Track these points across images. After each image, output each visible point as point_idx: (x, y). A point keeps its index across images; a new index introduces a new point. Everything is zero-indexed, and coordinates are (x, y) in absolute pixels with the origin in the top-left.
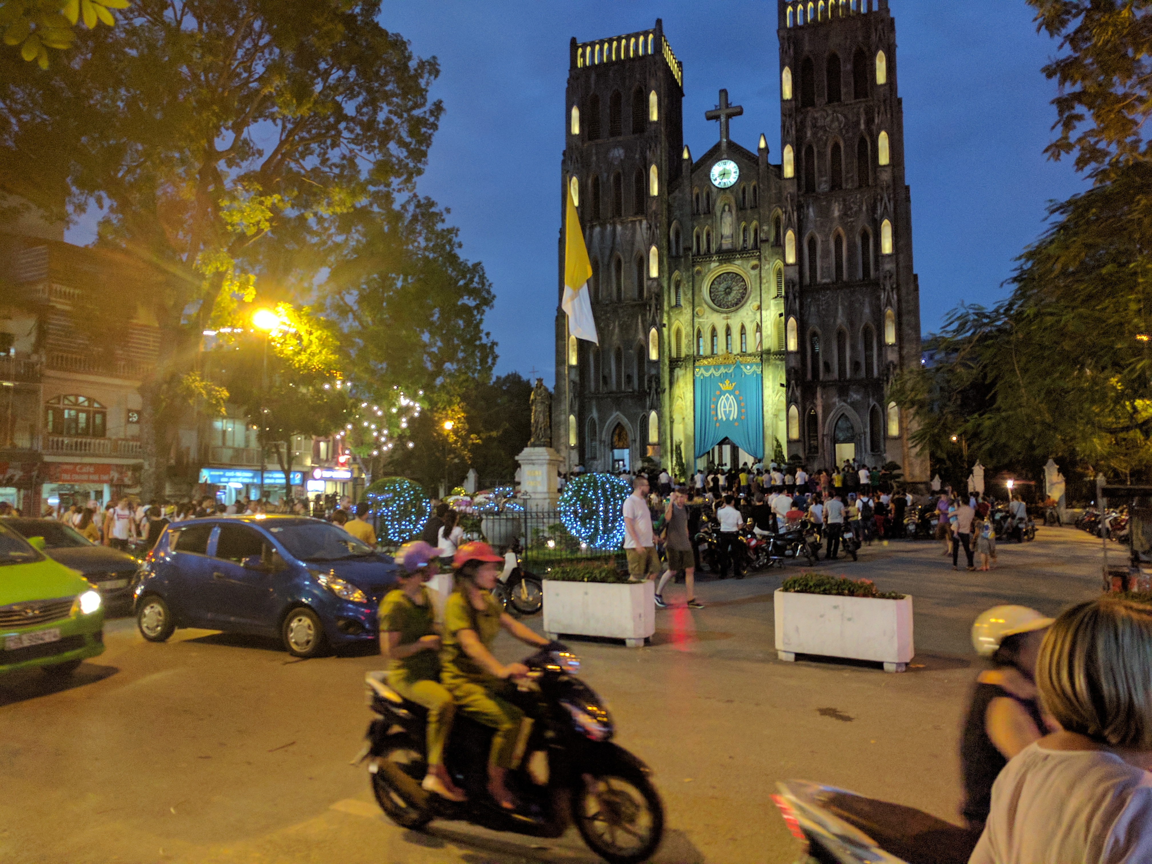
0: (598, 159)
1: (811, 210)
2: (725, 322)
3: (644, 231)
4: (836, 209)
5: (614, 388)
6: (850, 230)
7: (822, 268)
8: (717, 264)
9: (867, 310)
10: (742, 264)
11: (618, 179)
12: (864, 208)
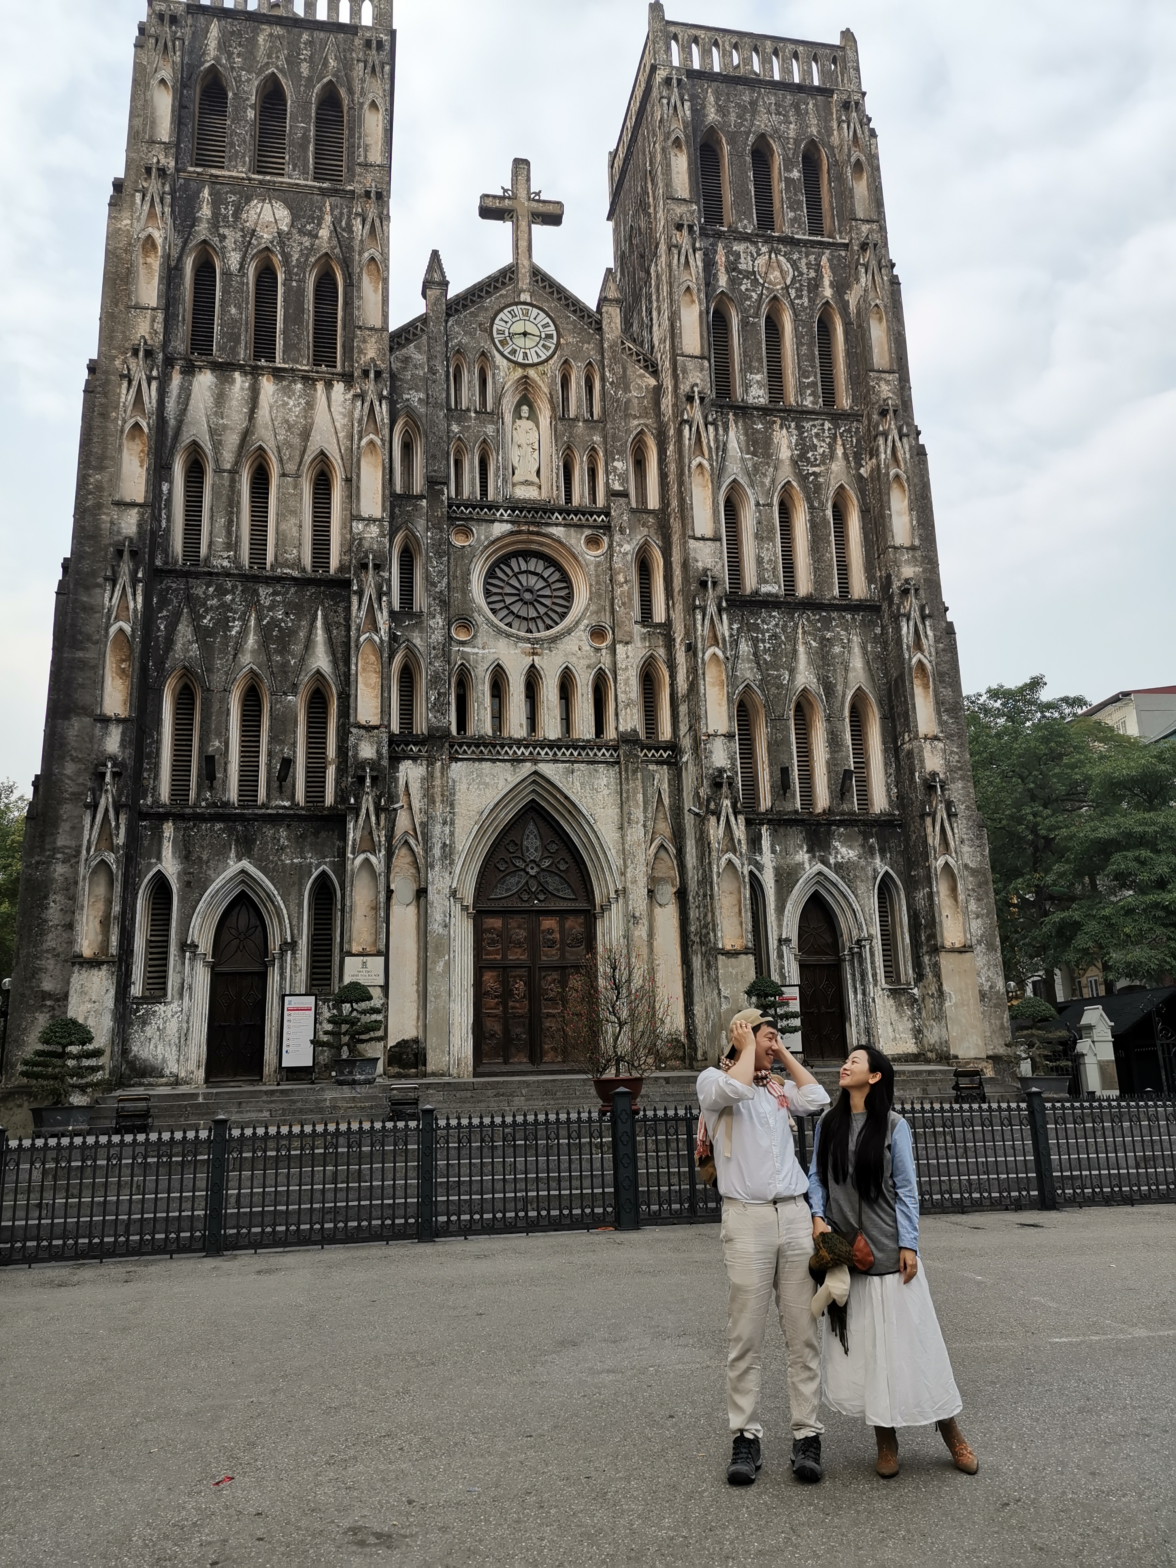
0: (216, 214)
1: (732, 433)
2: (528, 661)
3: (337, 408)
4: (784, 443)
5: (233, 795)
6: (813, 491)
7: (759, 561)
8: (508, 527)
9: (857, 663)
10: (568, 536)
11: (266, 276)
12: (840, 451)
